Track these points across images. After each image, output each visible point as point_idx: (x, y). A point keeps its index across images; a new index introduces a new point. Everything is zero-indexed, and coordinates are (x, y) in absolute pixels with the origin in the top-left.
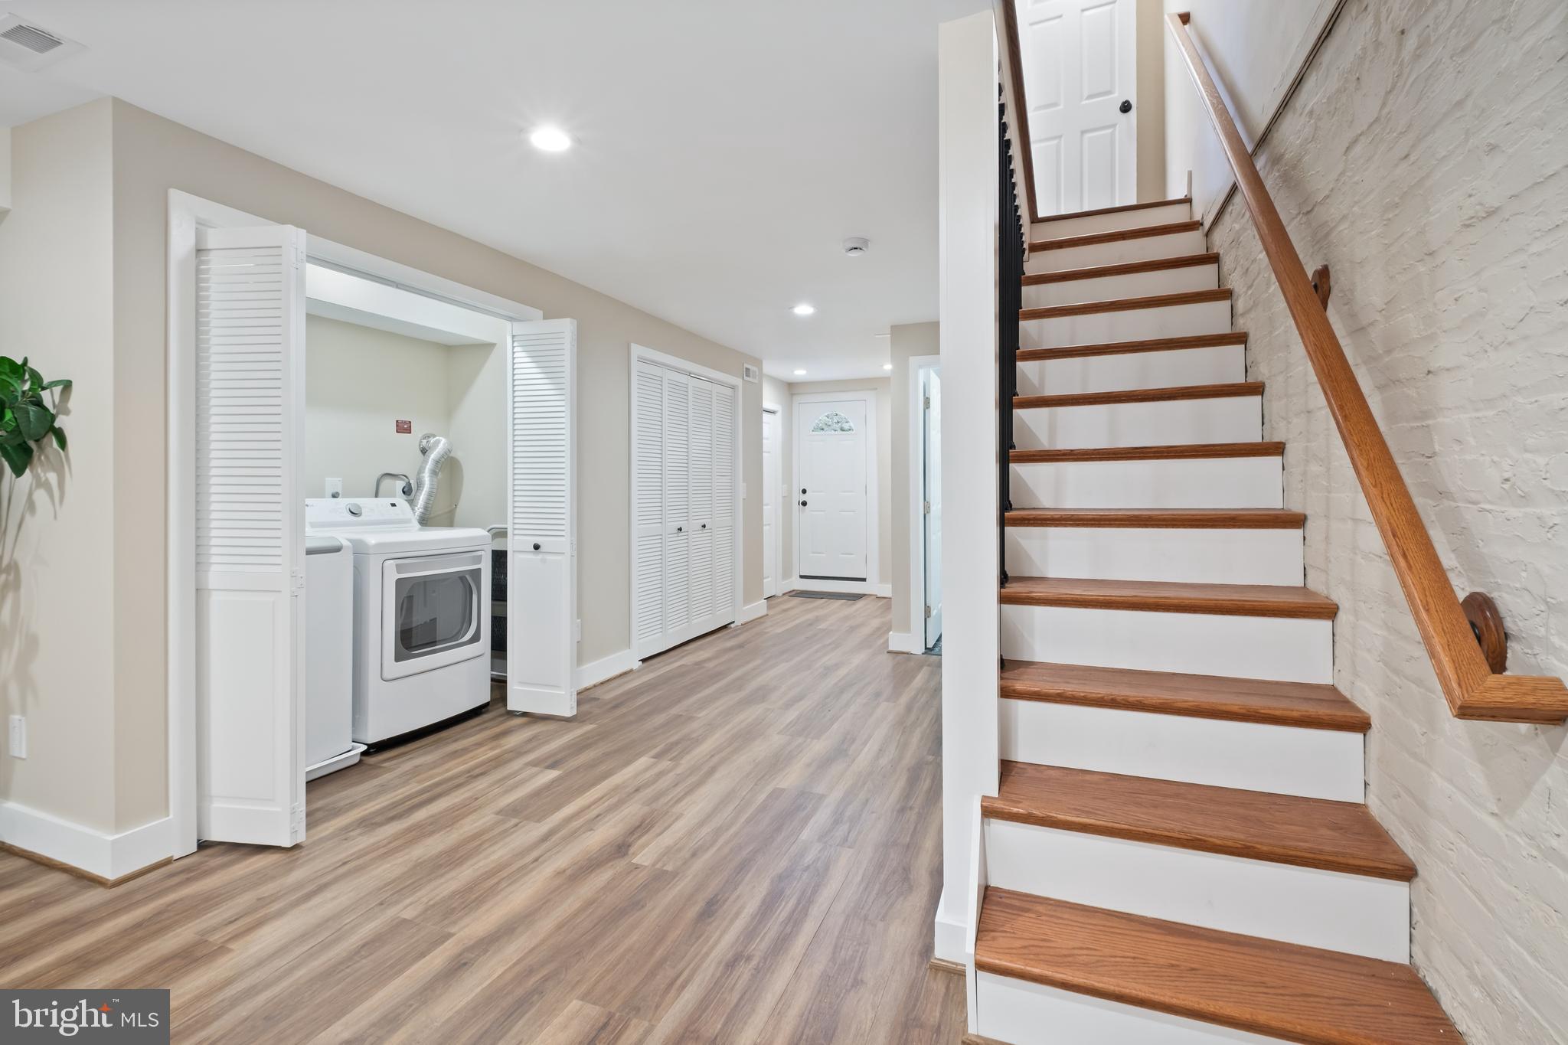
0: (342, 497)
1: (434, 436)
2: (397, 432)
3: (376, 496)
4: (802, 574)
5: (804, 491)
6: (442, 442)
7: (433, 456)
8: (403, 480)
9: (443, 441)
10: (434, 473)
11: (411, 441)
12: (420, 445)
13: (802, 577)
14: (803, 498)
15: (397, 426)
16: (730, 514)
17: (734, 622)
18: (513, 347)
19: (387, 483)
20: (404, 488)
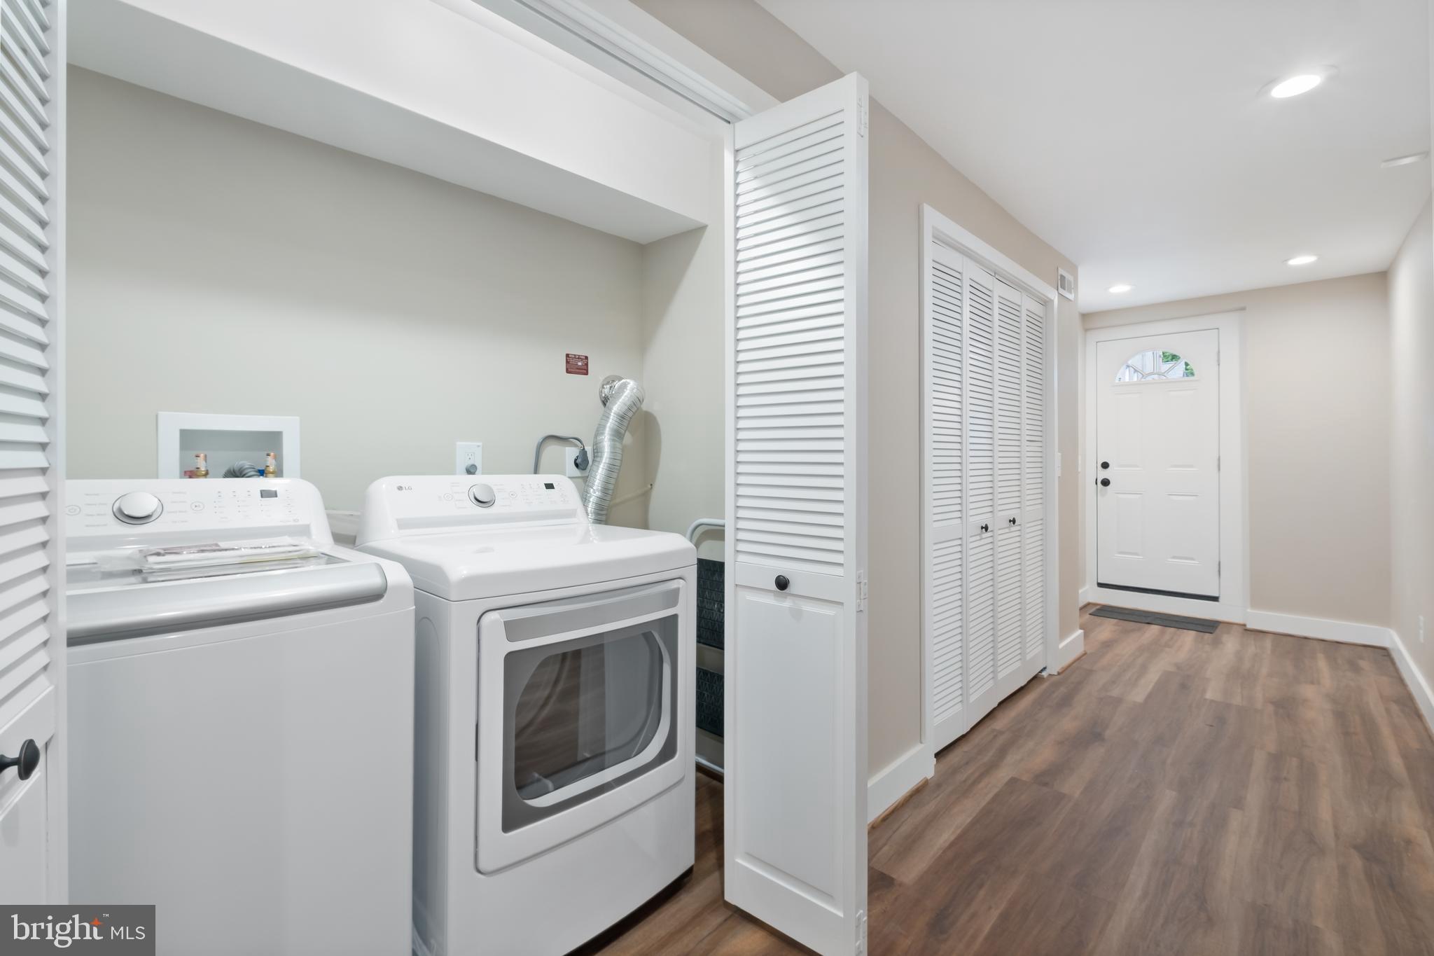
0: (483, 474)
1: (620, 379)
2: (568, 371)
3: (536, 471)
4: (1101, 581)
5: (1105, 465)
6: (629, 387)
7: (617, 407)
8: (576, 446)
9: (631, 384)
10: (618, 435)
11: (587, 385)
12: (601, 396)
13: (1101, 585)
14: (1104, 474)
15: (567, 362)
16: (1040, 501)
17: (1045, 668)
18: (737, 173)
19: (552, 450)
20: (576, 460)
